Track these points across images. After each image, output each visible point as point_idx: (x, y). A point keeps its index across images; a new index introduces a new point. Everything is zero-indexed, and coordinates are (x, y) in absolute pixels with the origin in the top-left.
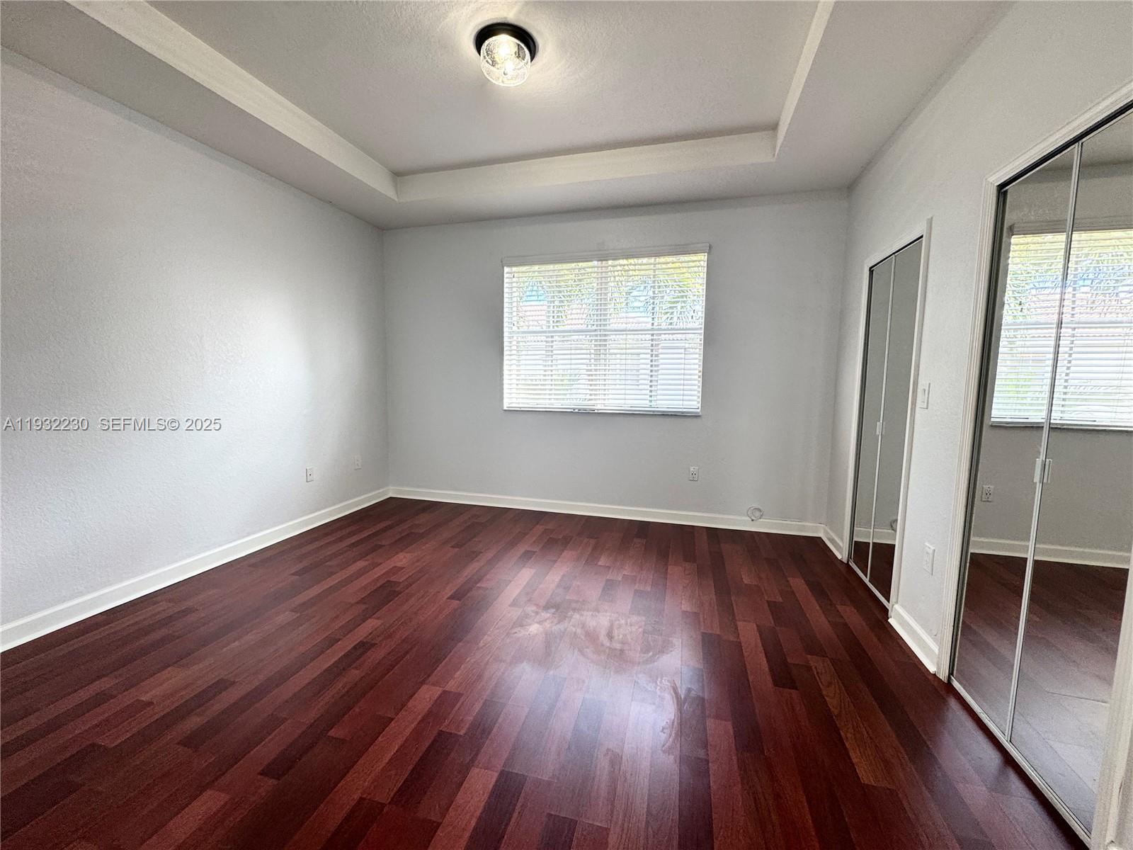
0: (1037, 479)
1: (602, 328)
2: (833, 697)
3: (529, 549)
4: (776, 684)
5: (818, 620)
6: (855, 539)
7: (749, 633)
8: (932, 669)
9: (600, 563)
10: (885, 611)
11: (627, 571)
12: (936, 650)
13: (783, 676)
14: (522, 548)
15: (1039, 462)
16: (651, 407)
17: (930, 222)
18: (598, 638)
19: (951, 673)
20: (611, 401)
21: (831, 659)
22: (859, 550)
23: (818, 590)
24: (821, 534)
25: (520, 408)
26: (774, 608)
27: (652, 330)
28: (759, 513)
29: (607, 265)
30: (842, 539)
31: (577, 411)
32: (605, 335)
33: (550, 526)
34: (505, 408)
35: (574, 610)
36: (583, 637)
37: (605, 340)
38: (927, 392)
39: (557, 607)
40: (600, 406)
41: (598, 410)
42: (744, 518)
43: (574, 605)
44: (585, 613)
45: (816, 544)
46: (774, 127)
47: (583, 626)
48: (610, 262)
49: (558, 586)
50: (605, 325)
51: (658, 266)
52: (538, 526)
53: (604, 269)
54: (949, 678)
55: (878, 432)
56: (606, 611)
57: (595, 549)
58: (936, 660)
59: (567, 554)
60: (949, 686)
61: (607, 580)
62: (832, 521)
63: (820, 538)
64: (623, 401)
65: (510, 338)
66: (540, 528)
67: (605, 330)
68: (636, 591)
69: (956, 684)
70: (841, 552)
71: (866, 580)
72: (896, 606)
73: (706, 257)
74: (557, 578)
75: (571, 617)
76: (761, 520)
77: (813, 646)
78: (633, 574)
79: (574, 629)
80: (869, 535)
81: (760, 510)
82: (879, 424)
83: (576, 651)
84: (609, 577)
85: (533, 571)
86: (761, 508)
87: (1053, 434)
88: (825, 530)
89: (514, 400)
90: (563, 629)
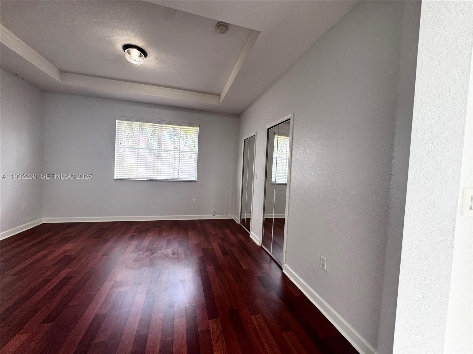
0: (274, 194)
1: (160, 149)
2: (237, 255)
3: (132, 235)
4: (223, 255)
5: (233, 239)
6: (242, 218)
7: (215, 246)
8: (258, 244)
9: (163, 235)
10: (249, 234)
11: (174, 236)
12: (259, 240)
13: (225, 253)
14: (129, 235)
15: (274, 190)
16: (179, 178)
17: (256, 132)
18: (169, 256)
19: (262, 244)
20: (163, 176)
21: (237, 247)
22: (243, 221)
23: (233, 233)
24: (233, 218)
25: (123, 178)
26: (221, 238)
27: (180, 151)
28: (215, 213)
29: (162, 126)
30: (238, 218)
31: (149, 180)
32: (161, 151)
33: (138, 226)
34: (115, 179)
35: (158, 250)
36: (164, 257)
37: (161, 153)
38: (256, 175)
39: (151, 250)
40: (159, 178)
41: (158, 179)
42: (211, 215)
43: (157, 249)
44: (162, 250)
45: (232, 220)
46: (219, 95)
47: (163, 253)
48: (163, 125)
49: (149, 244)
50: (161, 148)
51: (181, 129)
52: (133, 227)
53: (161, 127)
54: (262, 245)
55: (247, 186)
56: (169, 248)
57: (160, 231)
58: (259, 242)
59: (149, 234)
60: (262, 247)
61: (168, 240)
62: (236, 214)
63: (233, 219)
64: (169, 176)
65: (118, 149)
66: (134, 227)
67: (161, 150)
68: (179, 241)
69: (263, 246)
70: (238, 222)
71: (244, 228)
72: (251, 232)
73: (198, 129)
74: (148, 242)
75: (157, 252)
76: (216, 215)
77: (232, 245)
78: (176, 236)
79: (160, 255)
80: (245, 217)
81: (215, 212)
82: (247, 183)
83: (162, 260)
84: (167, 239)
85: (137, 241)
86: (215, 211)
87: (277, 185)
88: (234, 216)
89: (119, 175)
90: (155, 256)
